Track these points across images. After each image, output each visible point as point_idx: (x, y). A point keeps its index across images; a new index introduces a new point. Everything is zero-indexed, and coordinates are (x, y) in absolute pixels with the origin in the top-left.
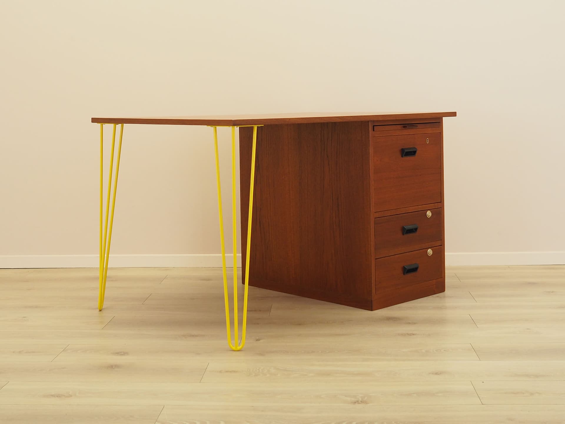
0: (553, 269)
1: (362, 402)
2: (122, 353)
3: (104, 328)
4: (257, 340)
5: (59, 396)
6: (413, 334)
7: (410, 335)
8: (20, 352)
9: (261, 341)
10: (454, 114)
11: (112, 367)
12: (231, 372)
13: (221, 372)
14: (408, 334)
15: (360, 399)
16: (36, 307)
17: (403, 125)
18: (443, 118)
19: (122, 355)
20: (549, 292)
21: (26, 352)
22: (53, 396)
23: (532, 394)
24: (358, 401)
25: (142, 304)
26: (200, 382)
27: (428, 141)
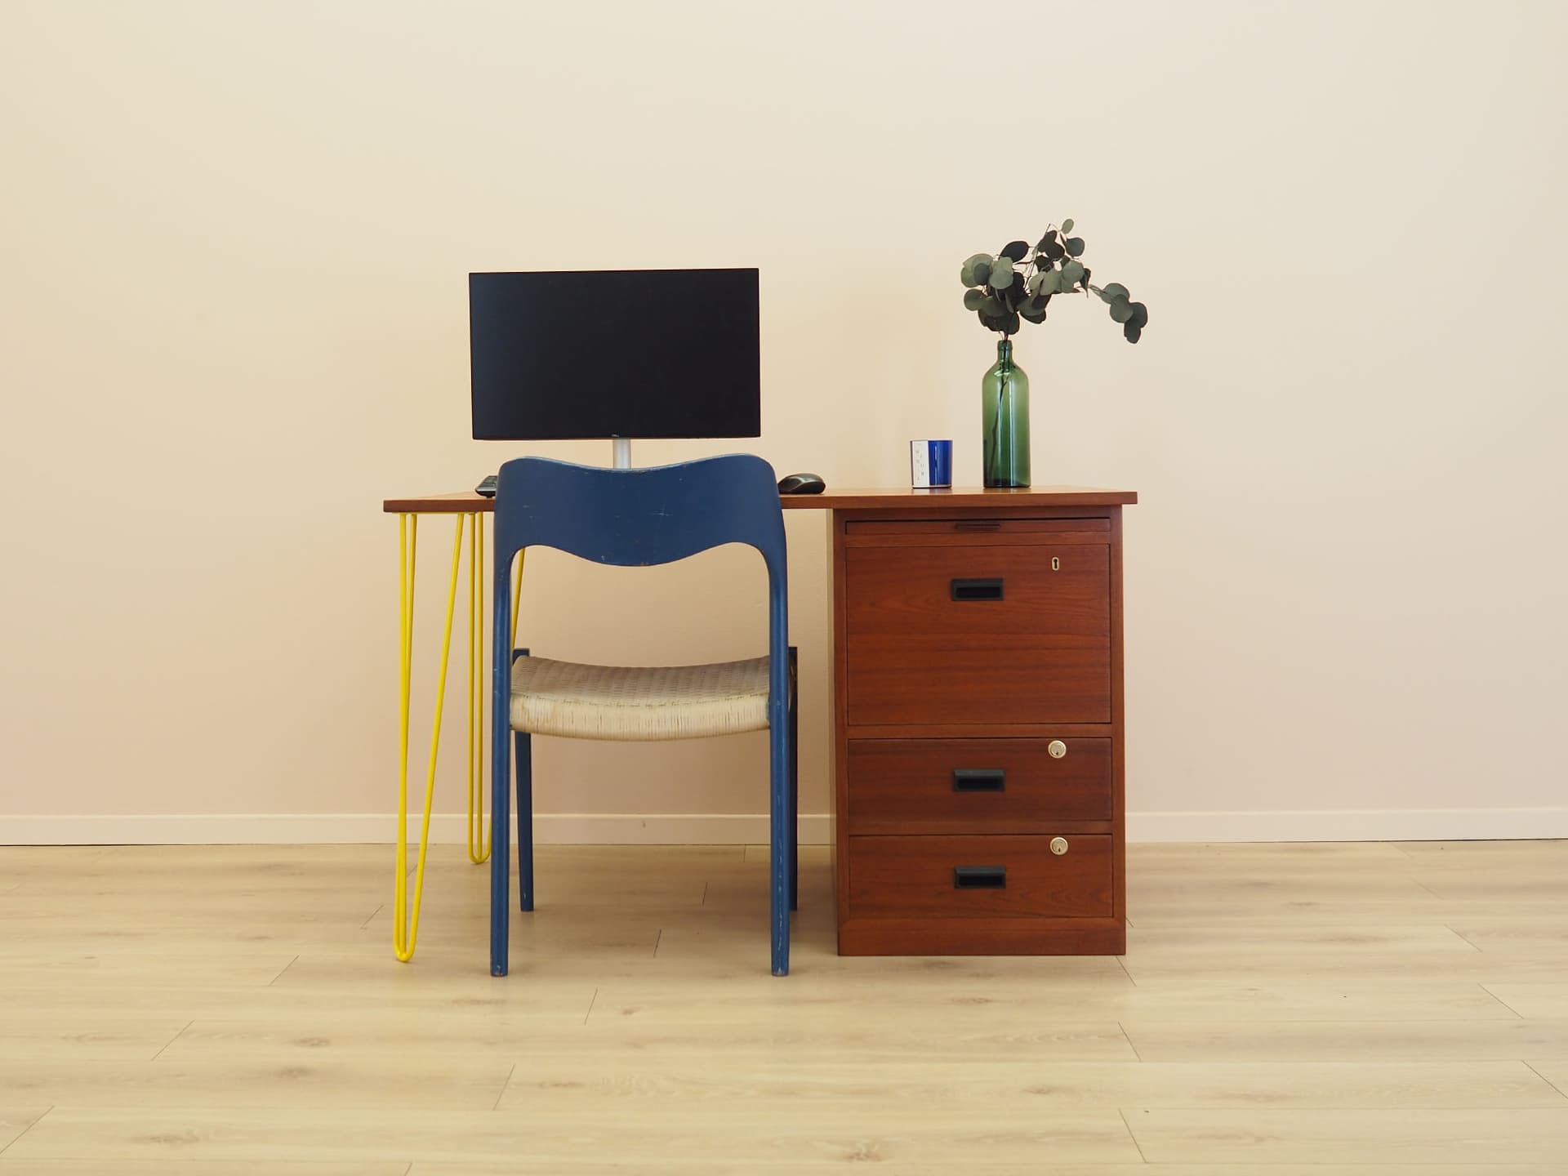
0: (1311, 850)
1: (868, 1156)
2: (316, 1042)
3: (274, 984)
4: (628, 1012)
5: (170, 1139)
6: (987, 1001)
7: (980, 1002)
8: (79, 1038)
9: (634, 1015)
10: (1131, 498)
11: (293, 1074)
12: (565, 1086)
13: (541, 1085)
14: (974, 1000)
15: (864, 1150)
16: (118, 934)
17: (955, 523)
18: (1124, 506)
19: (317, 1045)
20: (1300, 904)
21: (94, 1038)
22: (156, 1139)
23: (1260, 1139)
24: (858, 1155)
25: (362, 928)
26: (494, 1109)
27: (1058, 563)
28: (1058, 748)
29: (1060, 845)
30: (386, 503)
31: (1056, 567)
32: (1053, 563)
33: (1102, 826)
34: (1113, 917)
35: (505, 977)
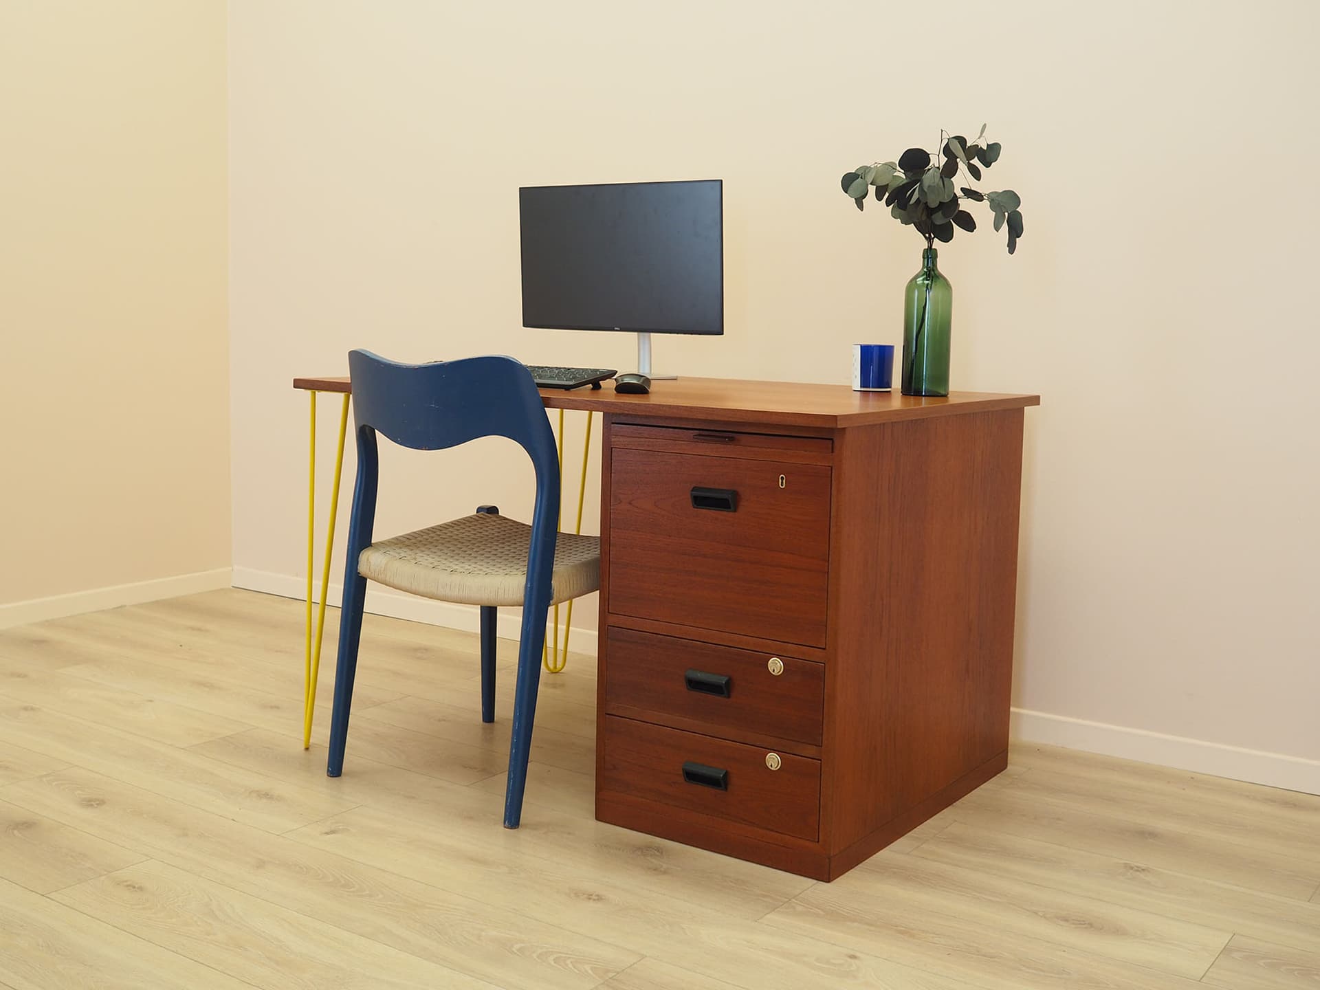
17: (697, 432)
27: (784, 481)
28: (776, 665)
29: (773, 760)
30: (295, 381)
31: (782, 485)
32: (780, 481)
33: (811, 751)
34: (818, 842)
35: (340, 778)
